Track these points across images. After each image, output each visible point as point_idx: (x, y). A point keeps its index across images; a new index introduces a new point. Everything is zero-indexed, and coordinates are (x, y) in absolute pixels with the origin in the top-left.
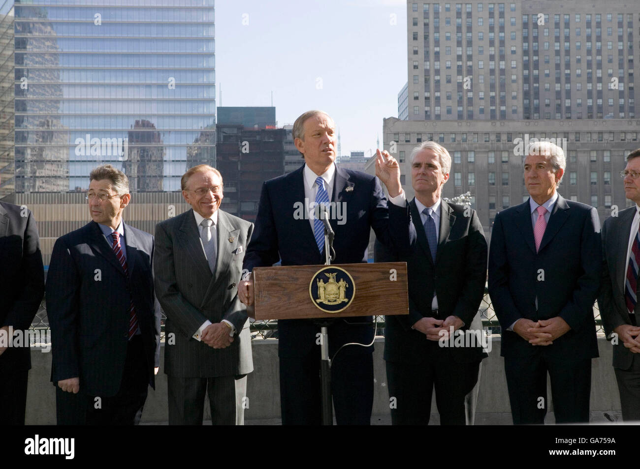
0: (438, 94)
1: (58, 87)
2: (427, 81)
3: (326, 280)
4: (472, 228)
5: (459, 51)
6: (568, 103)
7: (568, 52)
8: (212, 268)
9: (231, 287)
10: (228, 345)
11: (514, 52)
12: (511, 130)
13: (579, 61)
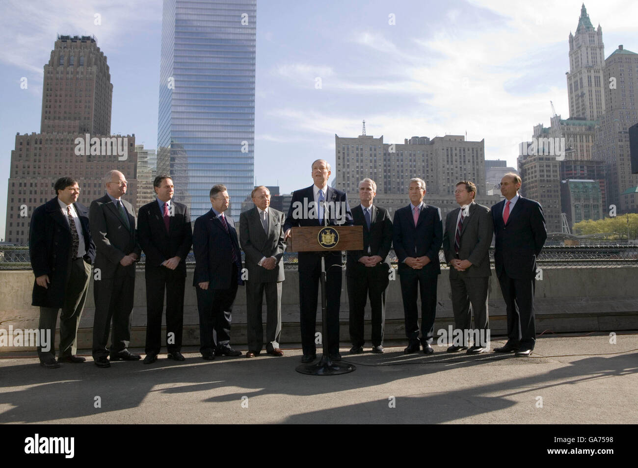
0: (348, 182)
1: (187, 177)
2: (344, 177)
3: (326, 233)
4: (386, 217)
5: (357, 164)
6: (402, 187)
7: (402, 166)
8: (266, 233)
9: (275, 241)
10: (274, 268)
11: (380, 165)
12: (379, 198)
13: (407, 170)
